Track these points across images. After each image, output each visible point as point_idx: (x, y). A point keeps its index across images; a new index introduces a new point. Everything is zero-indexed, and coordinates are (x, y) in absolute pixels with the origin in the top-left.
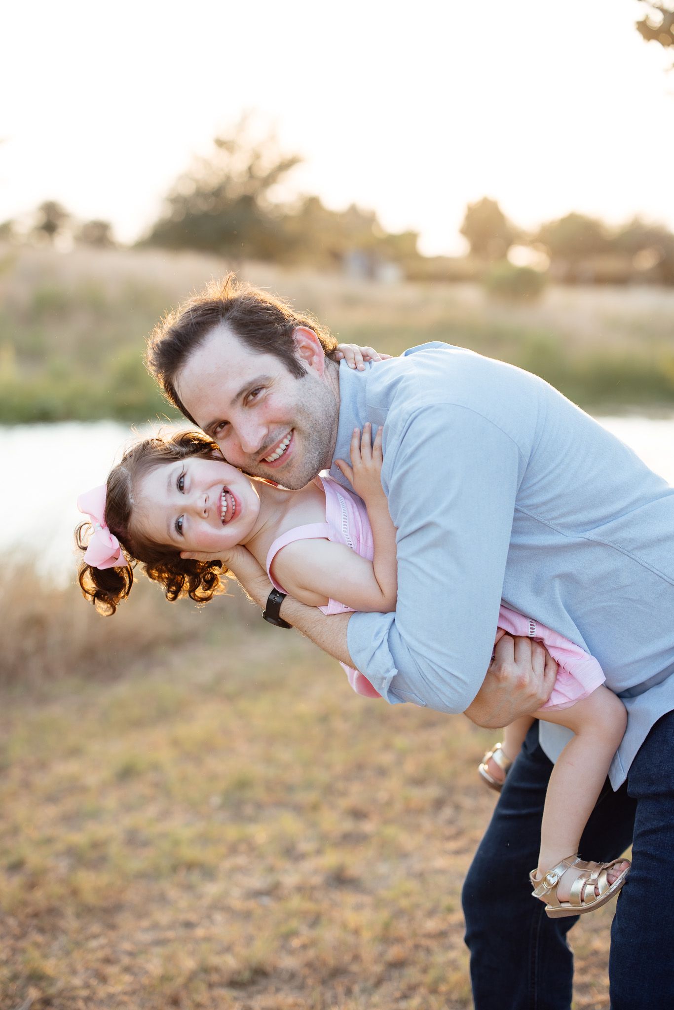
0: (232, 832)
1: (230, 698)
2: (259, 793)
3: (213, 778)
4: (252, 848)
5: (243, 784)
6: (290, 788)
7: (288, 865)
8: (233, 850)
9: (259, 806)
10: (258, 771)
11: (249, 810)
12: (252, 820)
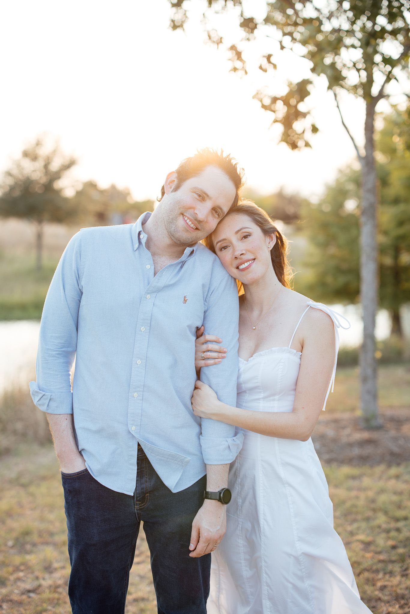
0: (17, 560)
1: (24, 486)
2: (35, 538)
3: (11, 530)
4: (28, 568)
5: (27, 533)
6: (52, 534)
7: (47, 576)
8: (17, 569)
9: (34, 545)
10: (36, 525)
11: (28, 547)
12: (30, 553)
